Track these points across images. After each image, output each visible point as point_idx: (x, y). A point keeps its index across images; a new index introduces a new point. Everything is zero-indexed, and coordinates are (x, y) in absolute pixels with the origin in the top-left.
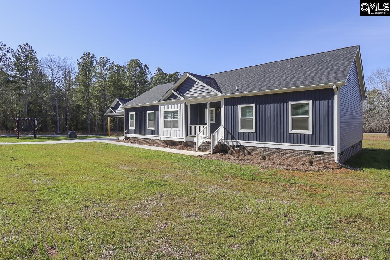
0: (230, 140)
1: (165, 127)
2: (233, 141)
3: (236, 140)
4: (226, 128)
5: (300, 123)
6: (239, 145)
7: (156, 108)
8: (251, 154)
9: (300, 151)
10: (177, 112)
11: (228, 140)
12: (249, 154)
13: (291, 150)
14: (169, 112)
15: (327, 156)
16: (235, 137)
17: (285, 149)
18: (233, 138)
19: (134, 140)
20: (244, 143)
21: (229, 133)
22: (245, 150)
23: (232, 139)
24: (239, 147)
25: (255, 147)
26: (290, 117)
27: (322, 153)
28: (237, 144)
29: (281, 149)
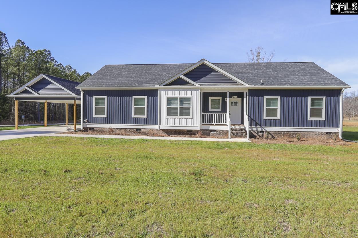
0: (254, 127)
1: (168, 115)
2: (257, 127)
3: (260, 126)
4: (250, 115)
5: (316, 113)
6: (263, 130)
7: (153, 94)
8: (274, 137)
9: (316, 133)
10: (189, 99)
11: (252, 127)
12: (273, 137)
13: (309, 132)
14: (176, 99)
15: (334, 135)
16: (259, 123)
17: (304, 132)
18: (257, 124)
19: (113, 131)
20: (268, 129)
21: (254, 120)
22: (269, 135)
23: (256, 126)
24: (263, 132)
25: (279, 131)
26: (309, 107)
27: (330, 133)
28: (262, 129)
29: (301, 132)
